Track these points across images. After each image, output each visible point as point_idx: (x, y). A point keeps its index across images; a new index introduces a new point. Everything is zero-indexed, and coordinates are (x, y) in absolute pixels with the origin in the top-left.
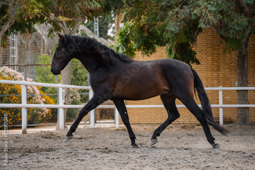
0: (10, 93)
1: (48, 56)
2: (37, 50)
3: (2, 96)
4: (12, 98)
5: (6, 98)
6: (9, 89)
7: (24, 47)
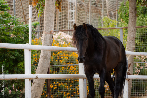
0: (67, 63)
1: (109, 19)
2: (97, 12)
3: (59, 66)
4: (69, 68)
5: (63, 68)
6: (66, 58)
7: (84, 9)
